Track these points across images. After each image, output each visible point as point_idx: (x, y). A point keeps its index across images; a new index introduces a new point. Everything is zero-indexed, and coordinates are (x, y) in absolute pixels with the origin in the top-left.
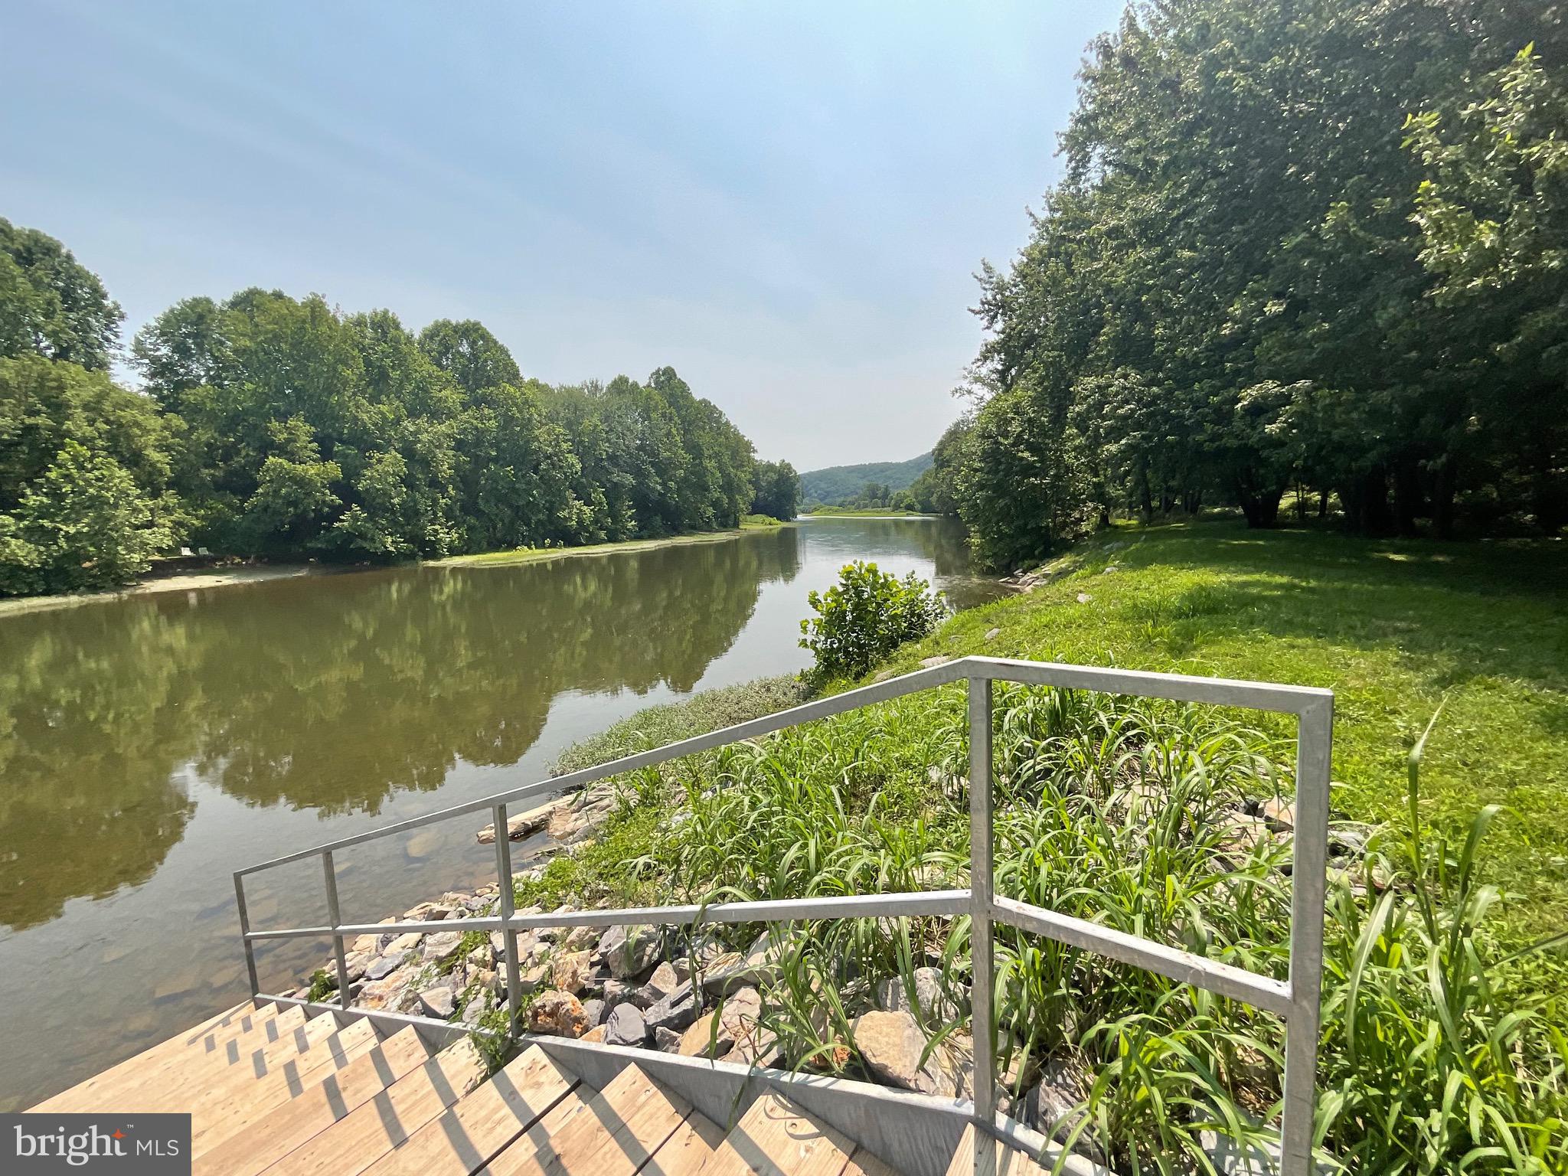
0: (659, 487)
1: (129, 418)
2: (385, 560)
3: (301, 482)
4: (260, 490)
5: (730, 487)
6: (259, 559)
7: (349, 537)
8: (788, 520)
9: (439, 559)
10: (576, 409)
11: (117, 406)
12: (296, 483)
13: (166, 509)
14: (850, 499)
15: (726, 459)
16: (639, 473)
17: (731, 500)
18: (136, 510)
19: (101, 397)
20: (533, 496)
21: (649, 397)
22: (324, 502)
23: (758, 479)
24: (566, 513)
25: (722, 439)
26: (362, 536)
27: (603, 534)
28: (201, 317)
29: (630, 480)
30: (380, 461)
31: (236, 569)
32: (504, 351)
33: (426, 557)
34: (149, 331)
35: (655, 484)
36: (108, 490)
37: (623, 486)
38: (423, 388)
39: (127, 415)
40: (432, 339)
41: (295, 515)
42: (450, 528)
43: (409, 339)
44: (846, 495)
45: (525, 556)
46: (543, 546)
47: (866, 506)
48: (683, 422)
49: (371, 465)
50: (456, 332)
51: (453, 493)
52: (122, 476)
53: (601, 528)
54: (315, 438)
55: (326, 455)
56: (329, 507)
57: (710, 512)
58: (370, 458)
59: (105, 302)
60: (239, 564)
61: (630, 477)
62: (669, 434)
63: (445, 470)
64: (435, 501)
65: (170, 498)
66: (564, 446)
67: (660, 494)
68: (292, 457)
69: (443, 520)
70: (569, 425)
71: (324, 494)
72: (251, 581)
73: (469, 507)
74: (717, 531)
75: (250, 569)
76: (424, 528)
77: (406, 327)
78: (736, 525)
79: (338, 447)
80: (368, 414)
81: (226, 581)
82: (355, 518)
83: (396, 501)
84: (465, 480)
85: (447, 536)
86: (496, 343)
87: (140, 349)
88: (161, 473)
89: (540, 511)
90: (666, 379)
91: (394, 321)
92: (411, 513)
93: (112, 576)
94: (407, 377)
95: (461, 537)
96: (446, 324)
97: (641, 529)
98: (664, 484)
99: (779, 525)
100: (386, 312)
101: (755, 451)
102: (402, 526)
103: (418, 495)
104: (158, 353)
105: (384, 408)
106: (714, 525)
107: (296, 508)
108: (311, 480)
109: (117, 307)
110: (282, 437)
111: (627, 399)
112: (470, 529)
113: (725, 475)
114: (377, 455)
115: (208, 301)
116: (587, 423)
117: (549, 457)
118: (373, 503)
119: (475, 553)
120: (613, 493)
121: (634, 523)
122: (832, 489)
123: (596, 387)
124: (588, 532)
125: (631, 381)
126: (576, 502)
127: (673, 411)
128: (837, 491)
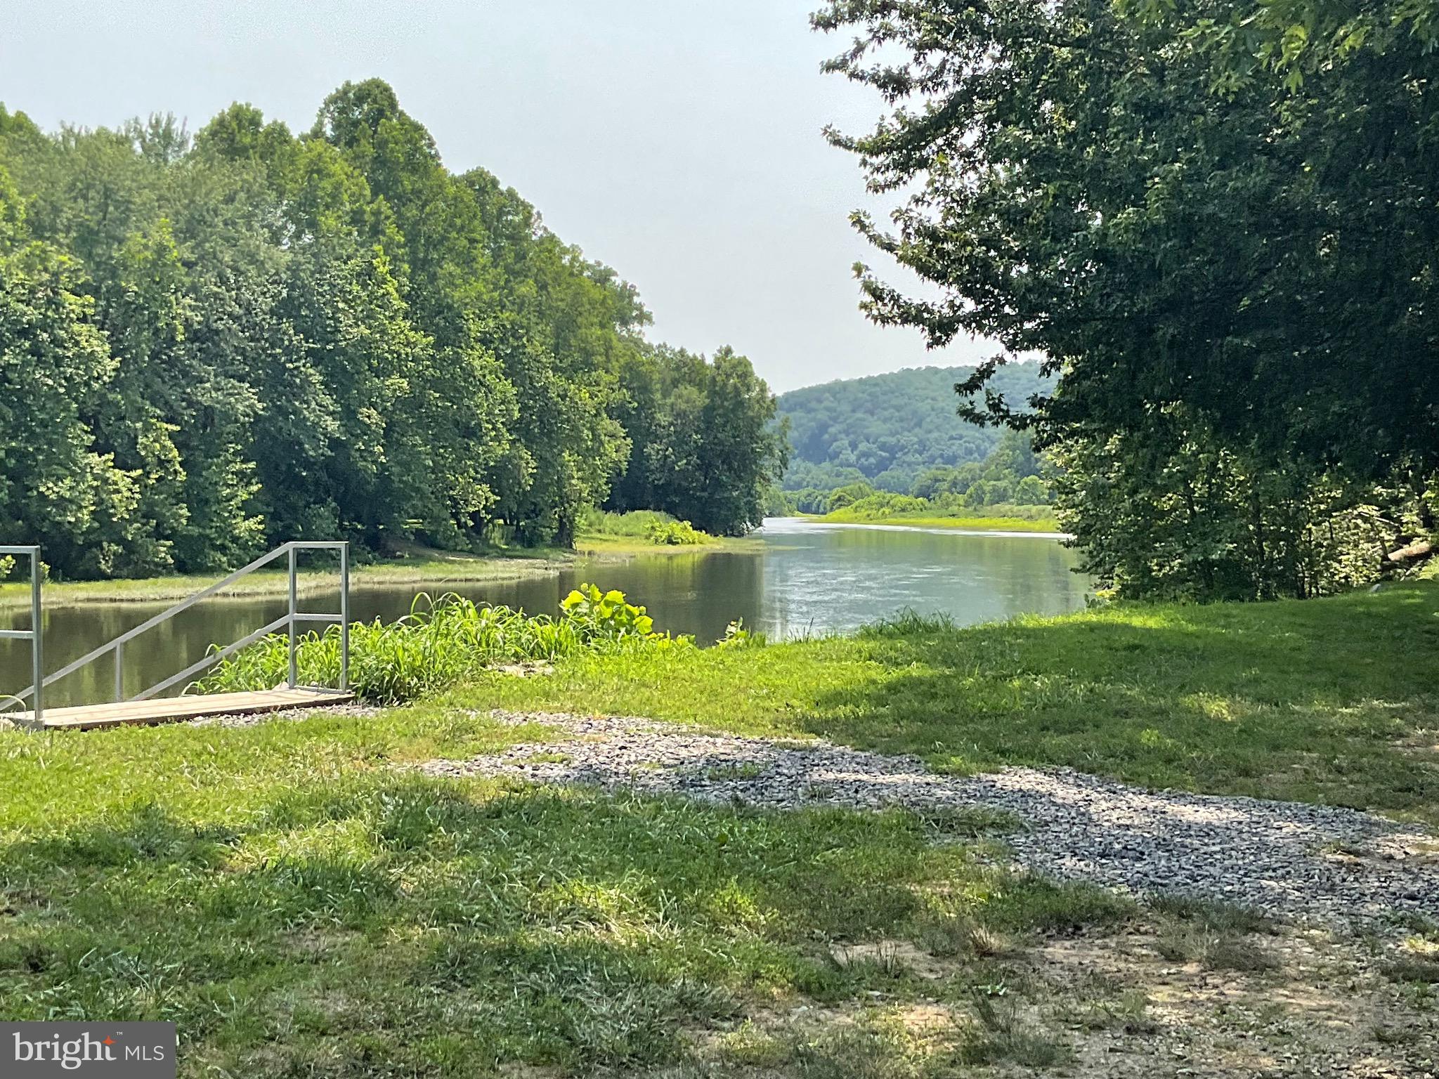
0: (332, 425)
5: (543, 428)
8: (732, 531)
10: (108, 193)
14: (954, 473)
15: (537, 346)
17: (545, 464)
21: (317, 170)
23: (646, 406)
24: (63, 487)
25: (527, 289)
27: (163, 551)
29: (248, 400)
35: (322, 414)
37: (229, 417)
44: (952, 460)
47: (1000, 497)
48: (411, 240)
53: (158, 534)
57: (483, 495)
61: (250, 392)
62: (367, 274)
67: (334, 444)
70: (86, 244)
74: (503, 555)
78: (564, 538)
90: (367, 113)
98: (348, 415)
99: (700, 545)
101: (643, 318)
106: (496, 537)
111: (253, 172)
113: (531, 393)
116: (135, 240)
120: (201, 435)
121: (252, 523)
122: (906, 438)
123: (167, 136)
124: (121, 541)
125: (266, 121)
126: (94, 458)
127: (385, 208)
128: (923, 447)
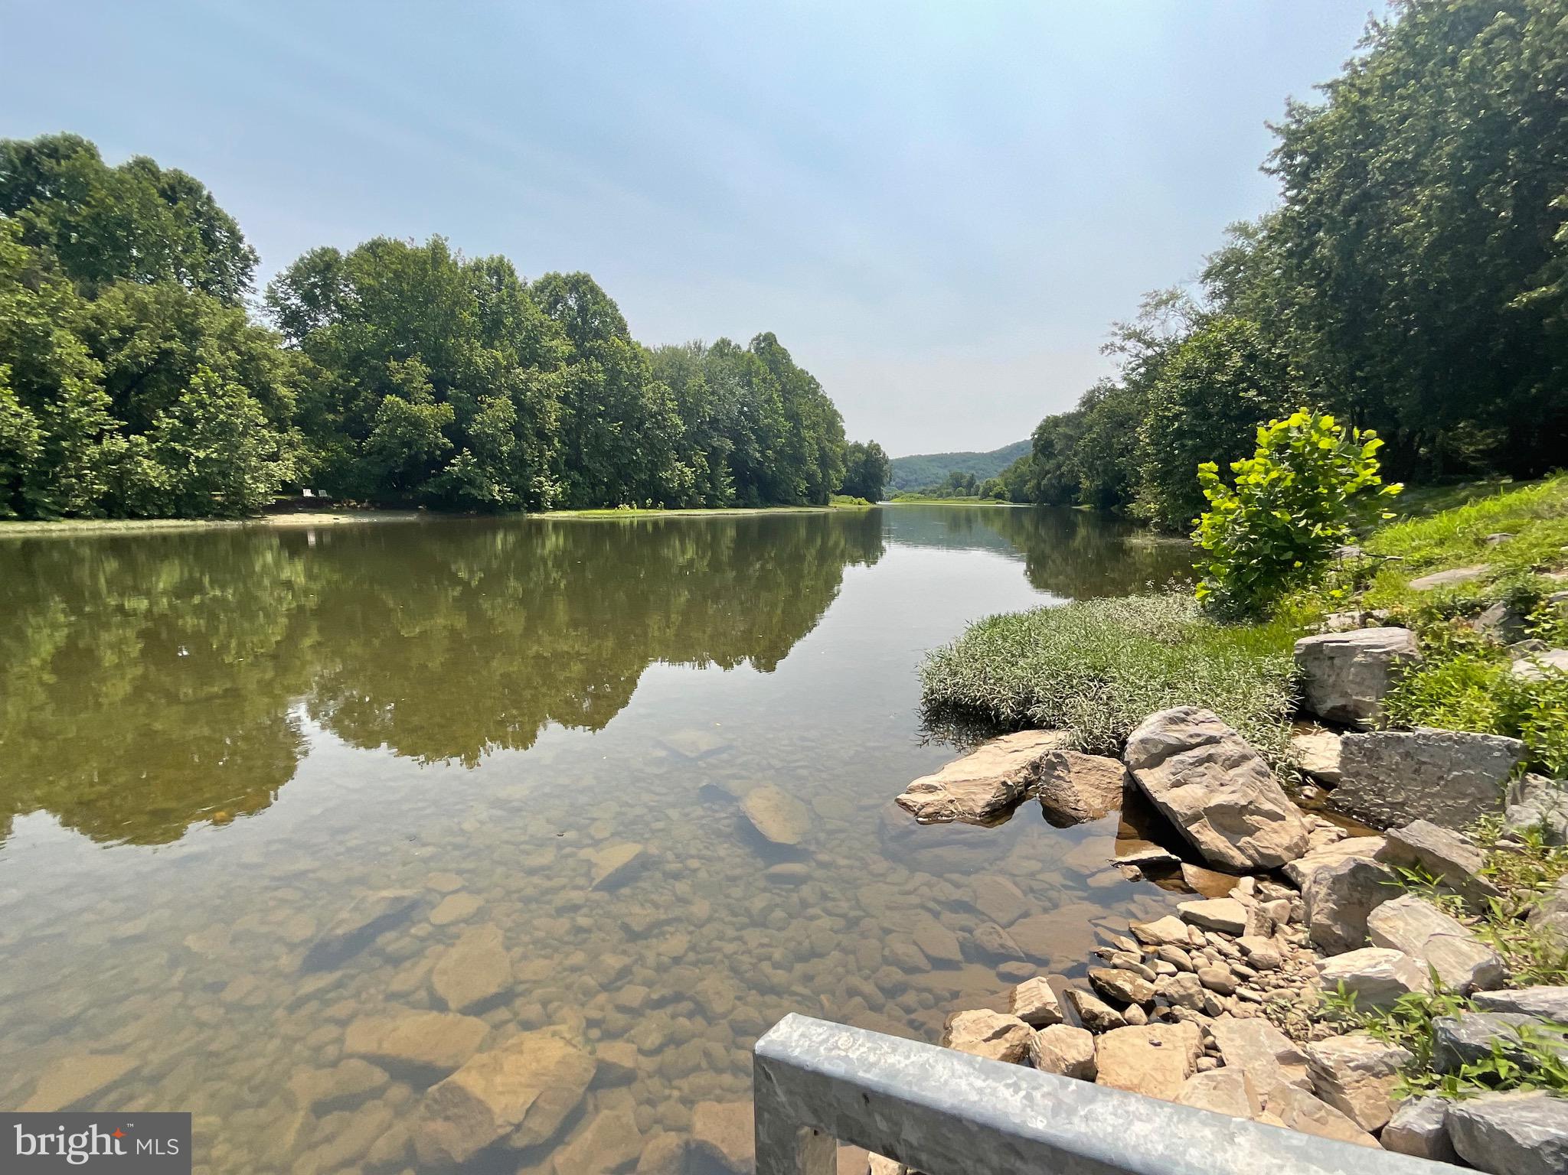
0: (758, 455)
1: (259, 350)
2: (490, 508)
3: (417, 423)
4: (377, 431)
5: (825, 461)
6: (374, 502)
7: (458, 483)
8: (875, 502)
9: (543, 512)
10: (680, 368)
12: (411, 424)
13: (291, 445)
14: (932, 487)
16: (737, 439)
17: (825, 475)
18: (262, 441)
19: (234, 327)
20: (637, 454)
21: (750, 362)
22: (436, 444)
23: (846, 459)
24: (668, 474)
25: (819, 411)
26: (471, 482)
27: (702, 498)
28: (328, 267)
29: (729, 445)
30: (490, 406)
31: (352, 511)
32: (613, 306)
33: (530, 510)
34: (281, 280)
35: (754, 451)
36: (238, 417)
37: (723, 450)
38: (533, 338)
39: (257, 347)
40: (542, 291)
41: (410, 456)
42: (555, 482)
43: (522, 288)
44: (927, 483)
45: (628, 514)
46: (644, 506)
47: (950, 494)
48: (783, 389)
49: (482, 411)
50: (566, 284)
51: (558, 445)
52: (251, 406)
53: (700, 493)
54: (430, 379)
55: (440, 397)
56: (440, 449)
57: (804, 485)
58: (482, 402)
59: (241, 246)
60: (354, 507)
61: (729, 442)
62: (769, 401)
63: (552, 424)
64: (542, 455)
65: (295, 434)
66: (670, 405)
67: (759, 462)
68: (406, 396)
69: (548, 473)
70: (673, 384)
71: (437, 437)
72: (366, 520)
73: (573, 463)
74: (809, 505)
75: (365, 511)
76: (529, 479)
77: (520, 276)
78: (826, 502)
79: (451, 391)
80: (482, 358)
81: (344, 520)
82: (465, 463)
83: (504, 448)
84: (570, 432)
85: (552, 489)
86: (604, 296)
87: (273, 299)
88: (287, 407)
89: (641, 471)
90: (767, 344)
91: (509, 268)
92: (519, 462)
93: (239, 506)
94: (518, 325)
95: (564, 492)
96: (556, 277)
97: (737, 498)
98: (763, 452)
99: (867, 506)
100: (501, 259)
102: (509, 476)
103: (525, 445)
104: (288, 302)
105: (499, 354)
106: (806, 499)
107: (410, 448)
108: (425, 421)
109: (252, 252)
110: (397, 378)
111: (730, 362)
112: (574, 485)
113: (822, 449)
114: (489, 400)
115: (335, 252)
116: (691, 384)
117: (654, 415)
118: (484, 449)
119: (577, 510)
120: (714, 457)
121: (732, 491)
122: (911, 478)
123: (699, 348)
124: (688, 495)
125: (733, 344)
126: (678, 464)
127: (774, 377)
128: (916, 480)
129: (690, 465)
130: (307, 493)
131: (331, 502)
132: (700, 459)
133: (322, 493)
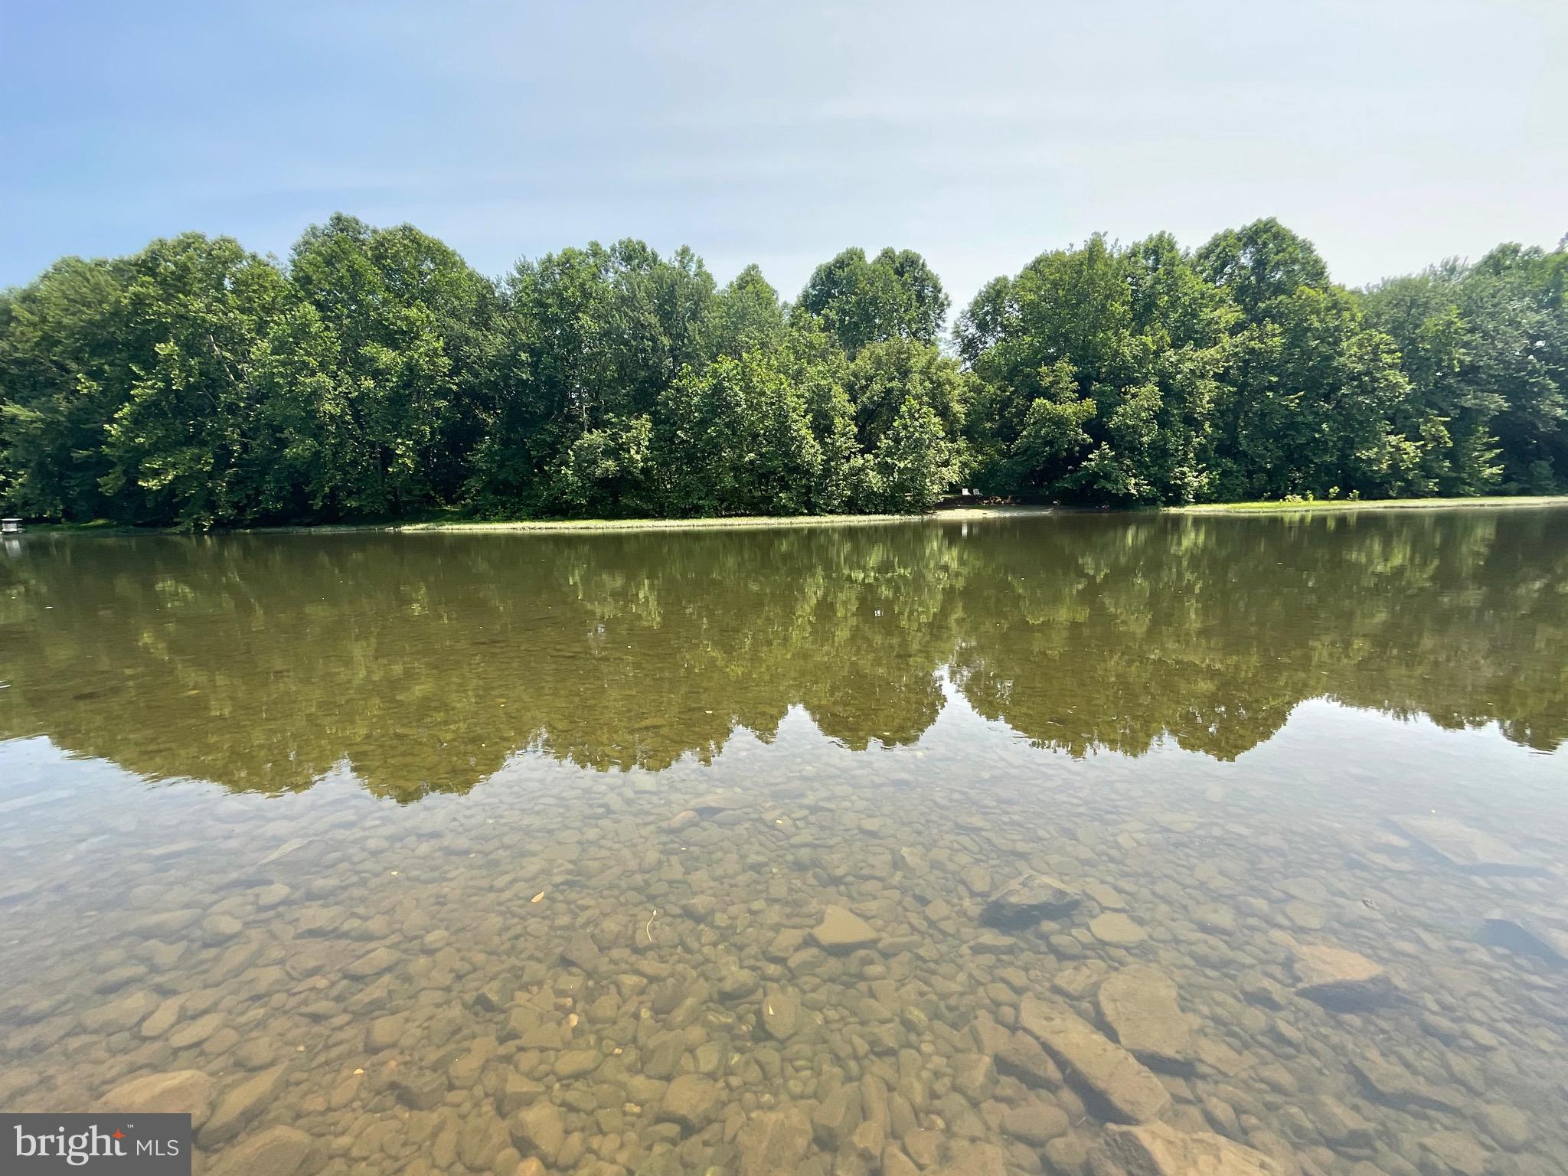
1: (944, 377)
2: (1125, 502)
3: (1060, 422)
4: (1025, 433)
6: (1014, 499)
7: (1094, 477)
9: (1183, 506)
10: (1412, 305)
11: (940, 368)
12: (1054, 424)
13: (958, 452)
16: (1516, 391)
18: (940, 451)
19: (930, 362)
20: (1321, 431)
22: (1076, 441)
24: (1372, 453)
26: (1107, 477)
27: (1432, 484)
28: (999, 293)
29: (1497, 403)
30: (1134, 396)
31: (997, 506)
32: (1307, 248)
33: (1167, 504)
34: (964, 315)
36: (926, 433)
37: (1483, 413)
38: (1191, 314)
39: (944, 374)
40: (1207, 257)
41: (1051, 455)
42: (1201, 472)
43: (1183, 260)
45: (1296, 507)
46: (1325, 497)
49: (1125, 402)
50: (1240, 239)
51: (1209, 430)
52: (935, 423)
53: (1430, 475)
54: (1076, 377)
55: (1083, 394)
56: (1079, 445)
58: (1125, 393)
59: (940, 296)
60: (999, 503)
61: (1498, 398)
63: (1205, 406)
64: (1188, 440)
65: (962, 443)
66: (1387, 359)
68: (1052, 398)
69: (1193, 462)
70: (1396, 330)
71: (1077, 434)
72: (1008, 515)
73: (1227, 448)
75: (1007, 507)
76: (1170, 470)
77: (1181, 248)
79: (1095, 386)
80: (1129, 347)
81: (991, 514)
82: (1103, 457)
83: (1145, 439)
84: (1226, 414)
85: (1195, 480)
86: (1294, 239)
87: (957, 333)
88: (958, 422)
89: (1326, 451)
91: (1170, 242)
92: (1160, 452)
93: (920, 504)
94: (1174, 303)
95: (1210, 484)
96: (1227, 235)
100: (1162, 234)
102: (1147, 468)
103: (1169, 433)
104: (967, 333)
105: (1148, 340)
107: (1052, 447)
108: (1067, 419)
109: (947, 298)
110: (1046, 382)
111: (1515, 277)
112: (1225, 474)
114: (1133, 390)
115: (1005, 278)
116: (1432, 323)
117: (1357, 377)
118: (1124, 443)
119: (1227, 502)
120: (1463, 423)
121: (1495, 470)
124: (1405, 480)
126: (1392, 438)
129: (1414, 436)
130: (965, 492)
131: (981, 499)
132: (1437, 427)
133: (976, 492)
